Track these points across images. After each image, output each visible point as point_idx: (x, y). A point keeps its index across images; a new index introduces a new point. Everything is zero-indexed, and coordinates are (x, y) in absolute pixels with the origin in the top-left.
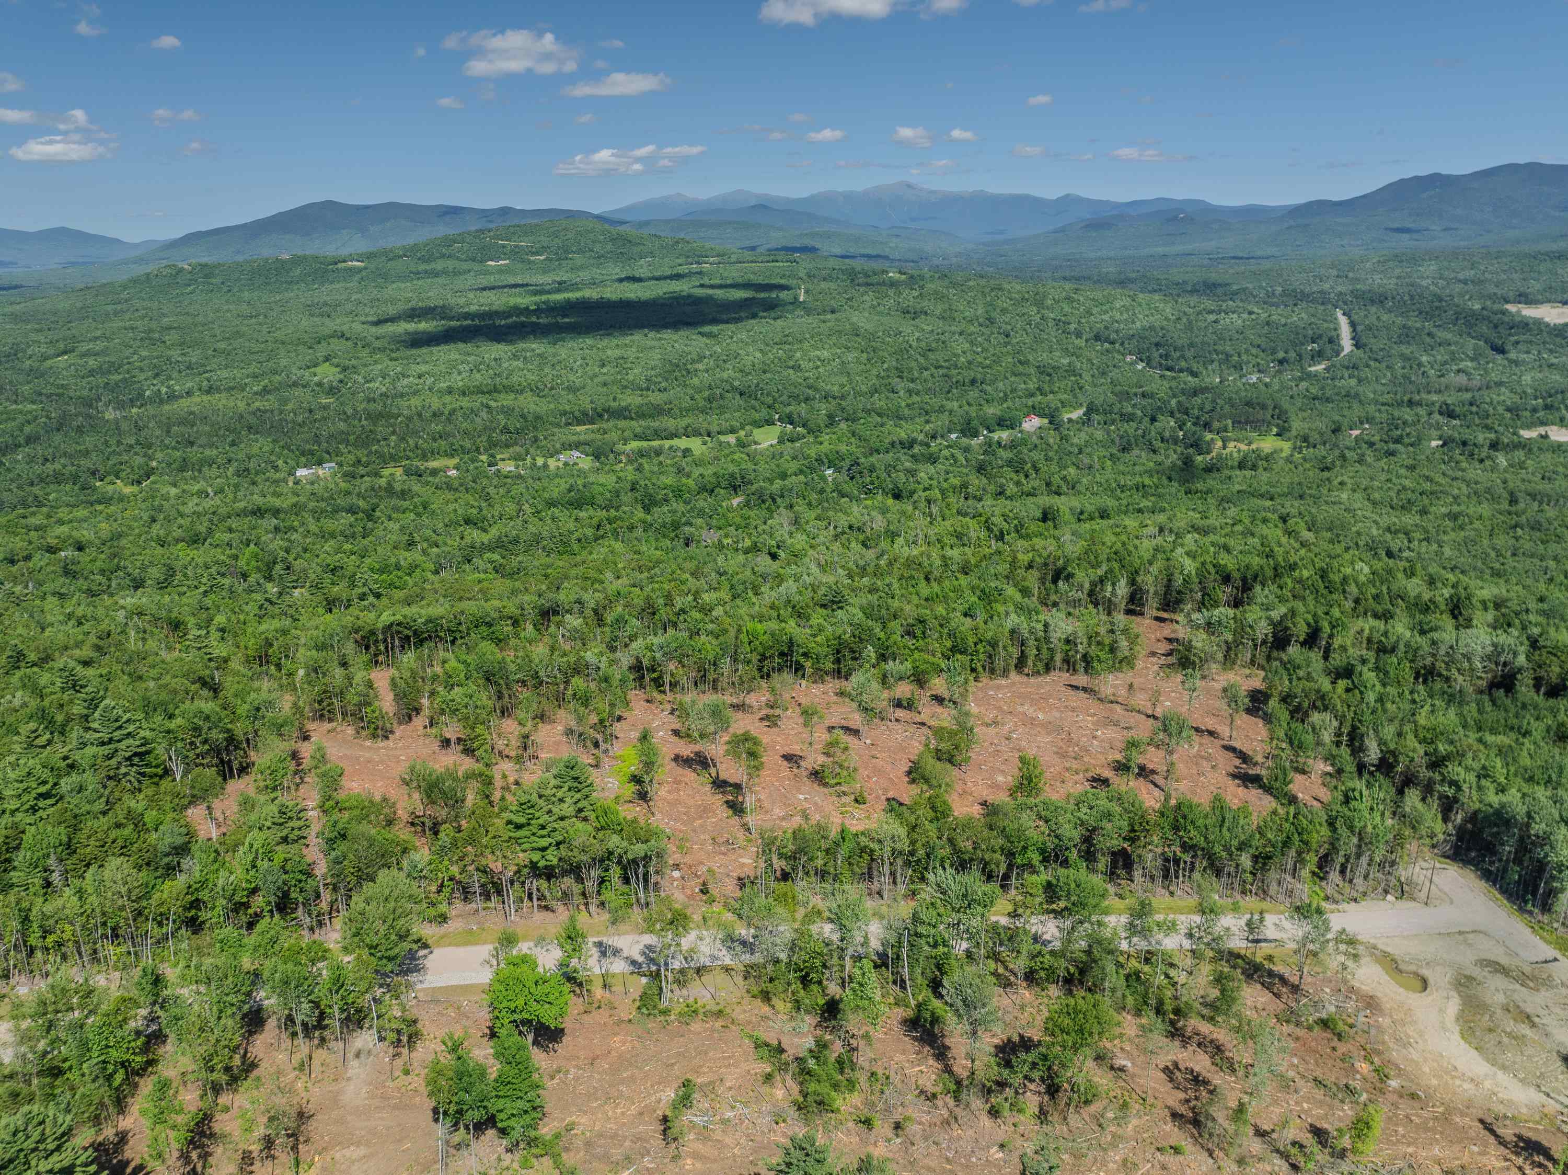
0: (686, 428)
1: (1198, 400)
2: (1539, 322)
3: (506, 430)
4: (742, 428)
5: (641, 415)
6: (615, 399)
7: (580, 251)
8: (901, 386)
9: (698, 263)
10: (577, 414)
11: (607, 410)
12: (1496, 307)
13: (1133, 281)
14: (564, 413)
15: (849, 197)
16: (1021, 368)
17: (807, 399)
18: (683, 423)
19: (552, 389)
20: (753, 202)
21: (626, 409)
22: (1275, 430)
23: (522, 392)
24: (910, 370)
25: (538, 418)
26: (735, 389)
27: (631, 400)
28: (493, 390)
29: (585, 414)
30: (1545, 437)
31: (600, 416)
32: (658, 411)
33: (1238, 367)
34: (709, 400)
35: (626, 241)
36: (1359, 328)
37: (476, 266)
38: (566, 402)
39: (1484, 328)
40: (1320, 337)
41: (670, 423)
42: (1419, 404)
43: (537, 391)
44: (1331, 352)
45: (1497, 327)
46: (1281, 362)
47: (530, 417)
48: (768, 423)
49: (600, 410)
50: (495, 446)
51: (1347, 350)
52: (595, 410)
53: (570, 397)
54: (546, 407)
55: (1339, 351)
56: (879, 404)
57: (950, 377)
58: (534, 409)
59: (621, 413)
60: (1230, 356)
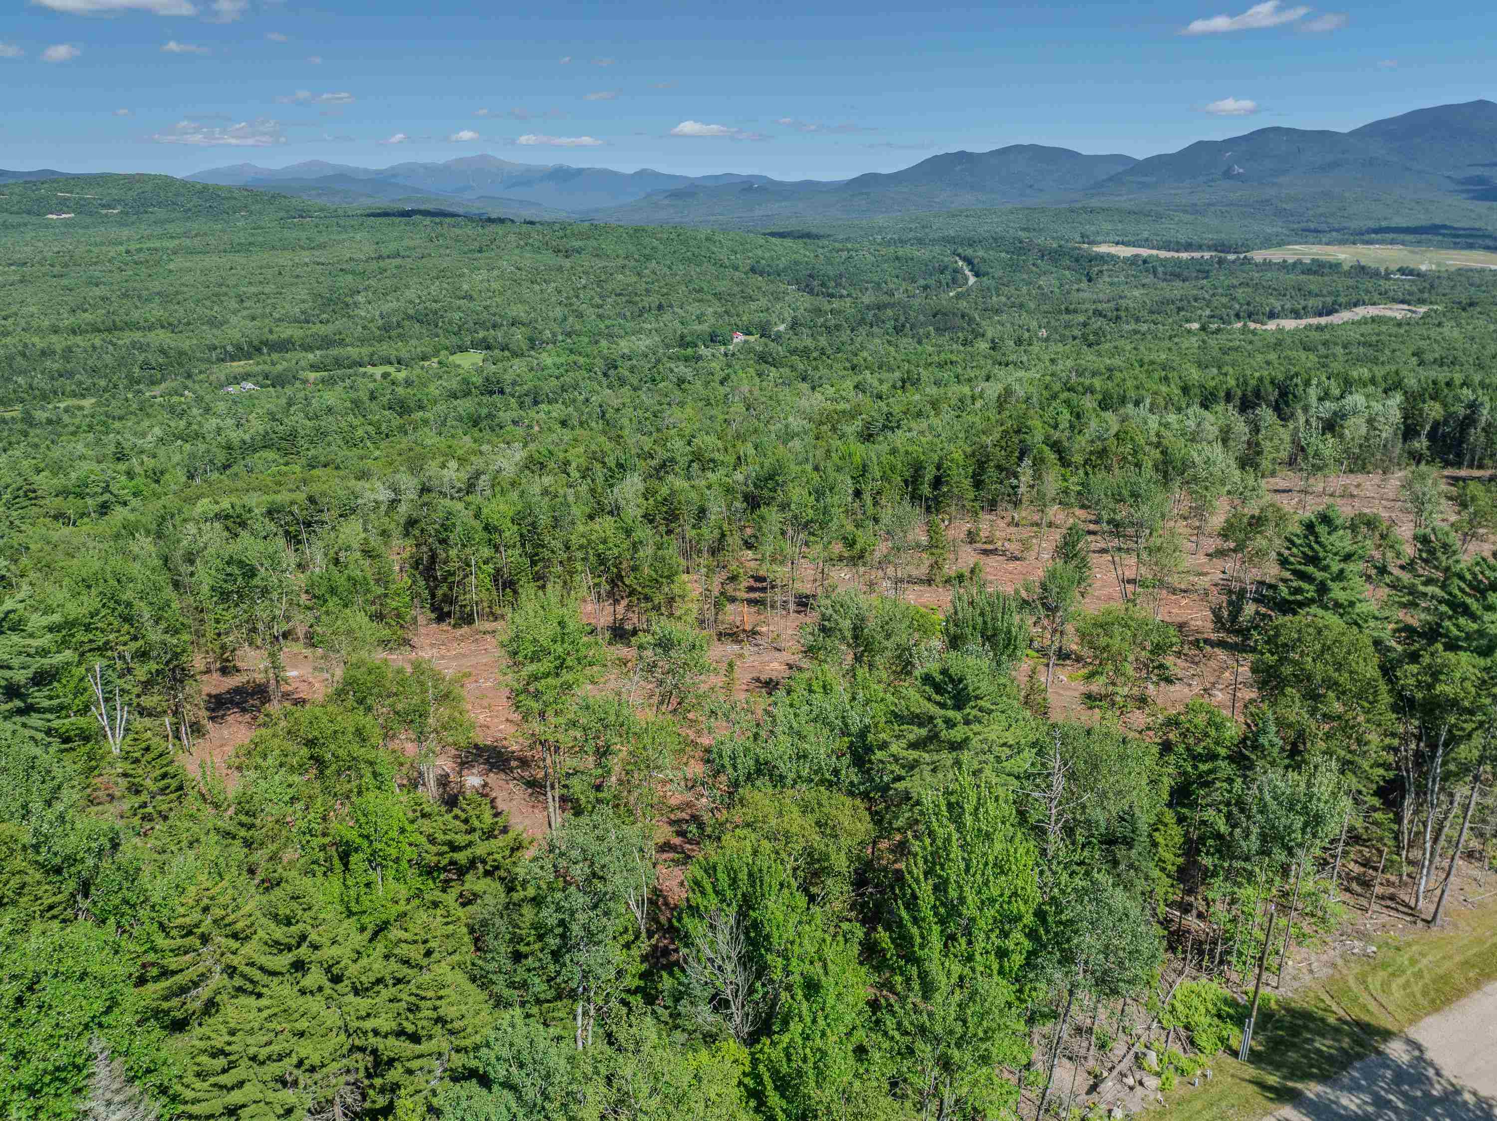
0: (372, 356)
2: (1111, 256)
3: (146, 366)
6: (271, 332)
7: (160, 204)
8: (588, 310)
9: (303, 217)
10: (229, 349)
11: (265, 343)
12: (1069, 246)
14: (213, 349)
15: (430, 170)
17: (494, 326)
18: (365, 351)
19: (189, 324)
20: (331, 172)
21: (289, 341)
25: (181, 353)
26: (409, 317)
27: (287, 332)
28: (114, 328)
29: (239, 348)
31: (259, 350)
32: (327, 343)
34: (386, 328)
36: (976, 261)
37: (34, 219)
38: (210, 336)
39: (1068, 261)
40: (946, 267)
41: (353, 352)
42: (1075, 311)
43: (171, 327)
44: (961, 281)
45: (1077, 260)
46: (926, 287)
47: (172, 353)
48: (462, 349)
49: (256, 343)
50: (138, 382)
51: (972, 280)
52: (250, 344)
53: (215, 331)
54: (188, 343)
55: (966, 279)
56: (577, 327)
57: (636, 303)
58: (173, 344)
59: (283, 346)
60: (879, 284)
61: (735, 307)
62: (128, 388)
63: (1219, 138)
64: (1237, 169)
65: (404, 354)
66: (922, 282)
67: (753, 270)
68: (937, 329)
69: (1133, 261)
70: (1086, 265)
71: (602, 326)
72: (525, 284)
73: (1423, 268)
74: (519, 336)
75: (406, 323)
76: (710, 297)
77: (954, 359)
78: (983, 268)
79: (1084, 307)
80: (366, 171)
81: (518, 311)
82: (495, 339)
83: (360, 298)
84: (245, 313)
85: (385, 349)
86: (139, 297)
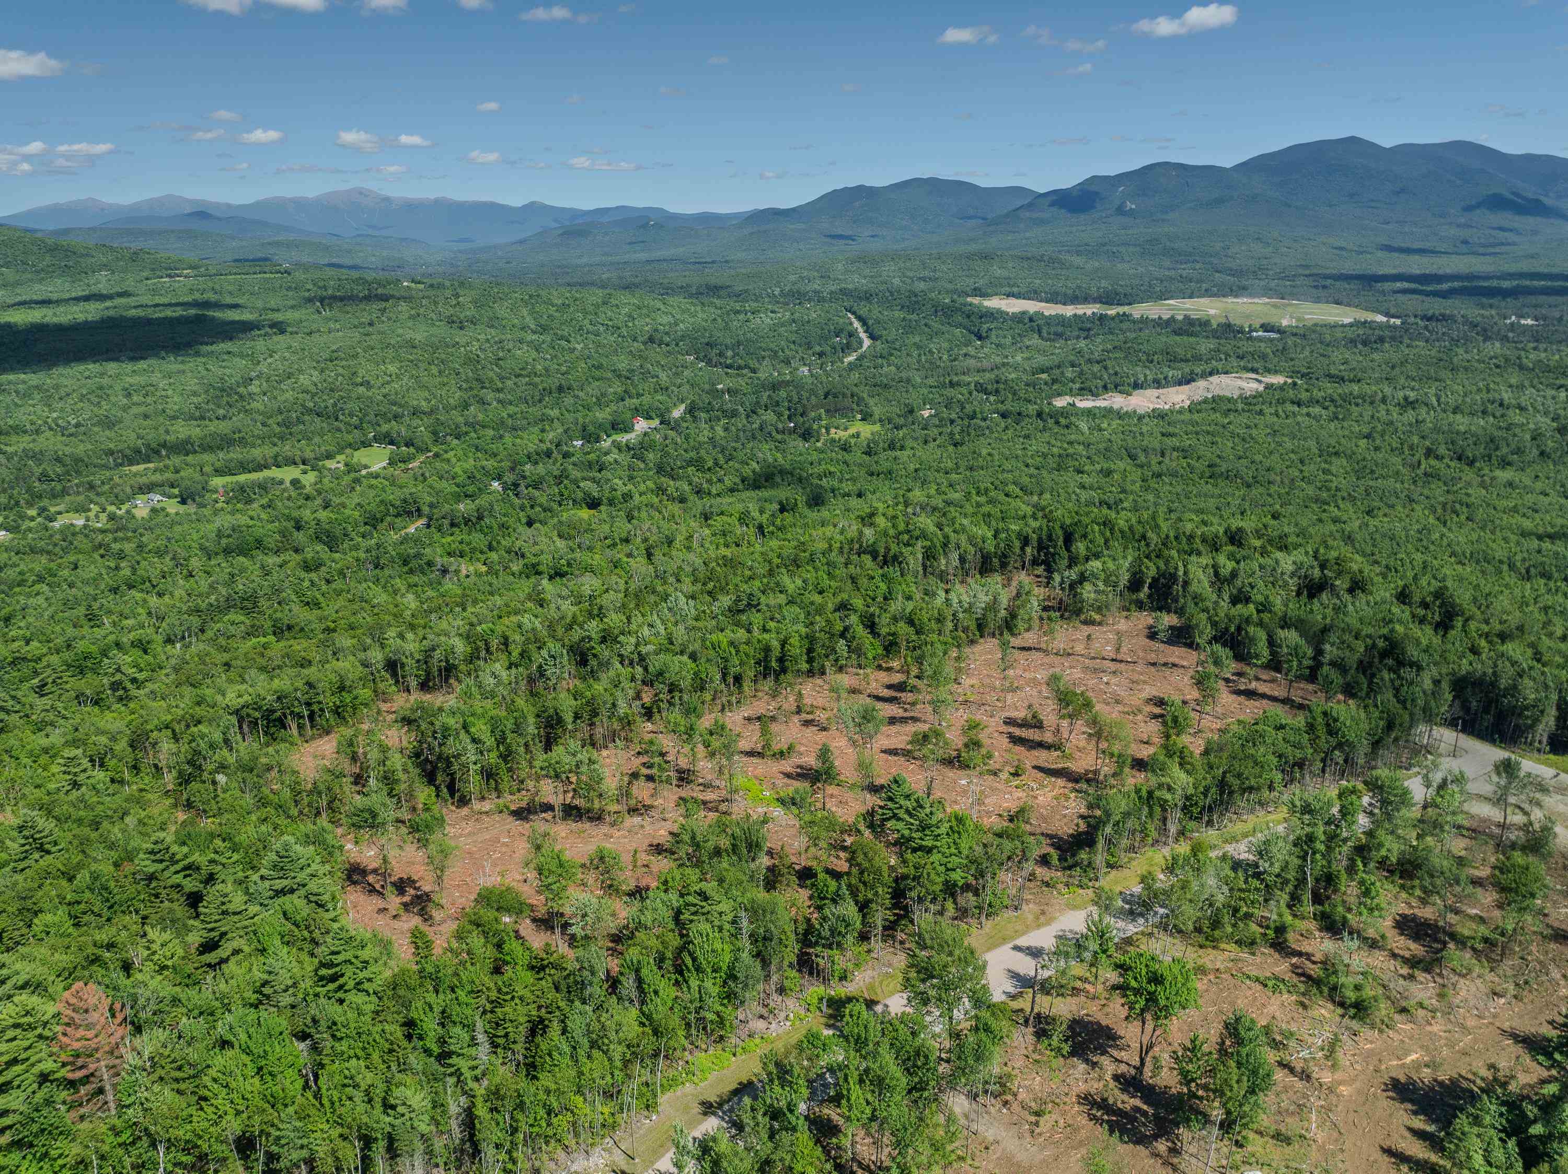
0: (276, 456)
1: (783, 394)
2: (1000, 312)
3: (44, 477)
4: (339, 453)
5: (207, 448)
7: (10, 265)
8: (490, 396)
9: (169, 276)
10: (128, 452)
11: (164, 445)
12: (961, 300)
13: (637, 286)
14: (111, 453)
15: (300, 204)
16: (598, 373)
17: (396, 417)
20: (188, 210)
21: (188, 441)
22: (859, 417)
23: (38, 432)
24: (491, 381)
25: (78, 460)
26: (309, 411)
27: (182, 430)
29: (136, 450)
30: (1074, 405)
31: (158, 452)
32: (226, 442)
33: (787, 362)
34: (286, 424)
35: (69, 252)
36: (870, 322)
38: (106, 438)
39: (959, 318)
40: (842, 330)
41: (257, 453)
42: (958, 384)
43: (59, 429)
44: (855, 344)
45: (968, 317)
46: (821, 355)
47: (68, 461)
48: (366, 444)
49: (154, 445)
50: (40, 497)
51: (867, 342)
52: (148, 446)
53: (107, 432)
54: (81, 447)
55: (861, 343)
56: (481, 417)
57: (535, 385)
58: (68, 450)
59: (183, 448)
60: (776, 352)
61: (635, 387)
62: (30, 505)
63: (1112, 173)
64: (1130, 205)
65: (309, 454)
66: (818, 349)
67: (651, 340)
68: (827, 411)
69: (1021, 318)
70: (977, 321)
71: (505, 415)
72: (423, 366)
73: (1285, 323)
74: (422, 430)
75: (307, 418)
76: (610, 375)
77: (832, 469)
78: (877, 332)
79: (967, 379)
80: (229, 206)
81: (419, 399)
82: (399, 434)
83: (254, 388)
84: (135, 410)
85: (287, 449)
86: (17, 392)
